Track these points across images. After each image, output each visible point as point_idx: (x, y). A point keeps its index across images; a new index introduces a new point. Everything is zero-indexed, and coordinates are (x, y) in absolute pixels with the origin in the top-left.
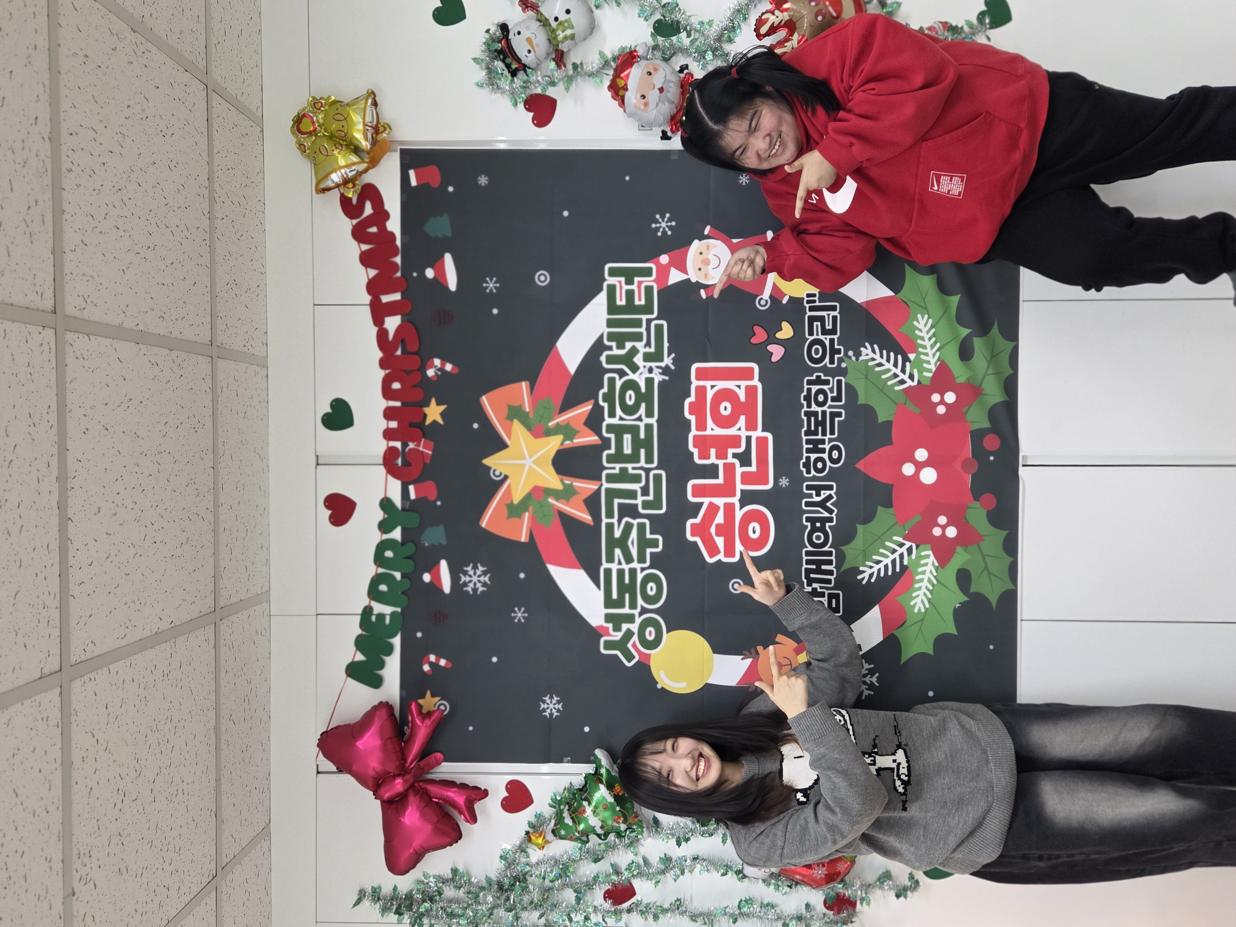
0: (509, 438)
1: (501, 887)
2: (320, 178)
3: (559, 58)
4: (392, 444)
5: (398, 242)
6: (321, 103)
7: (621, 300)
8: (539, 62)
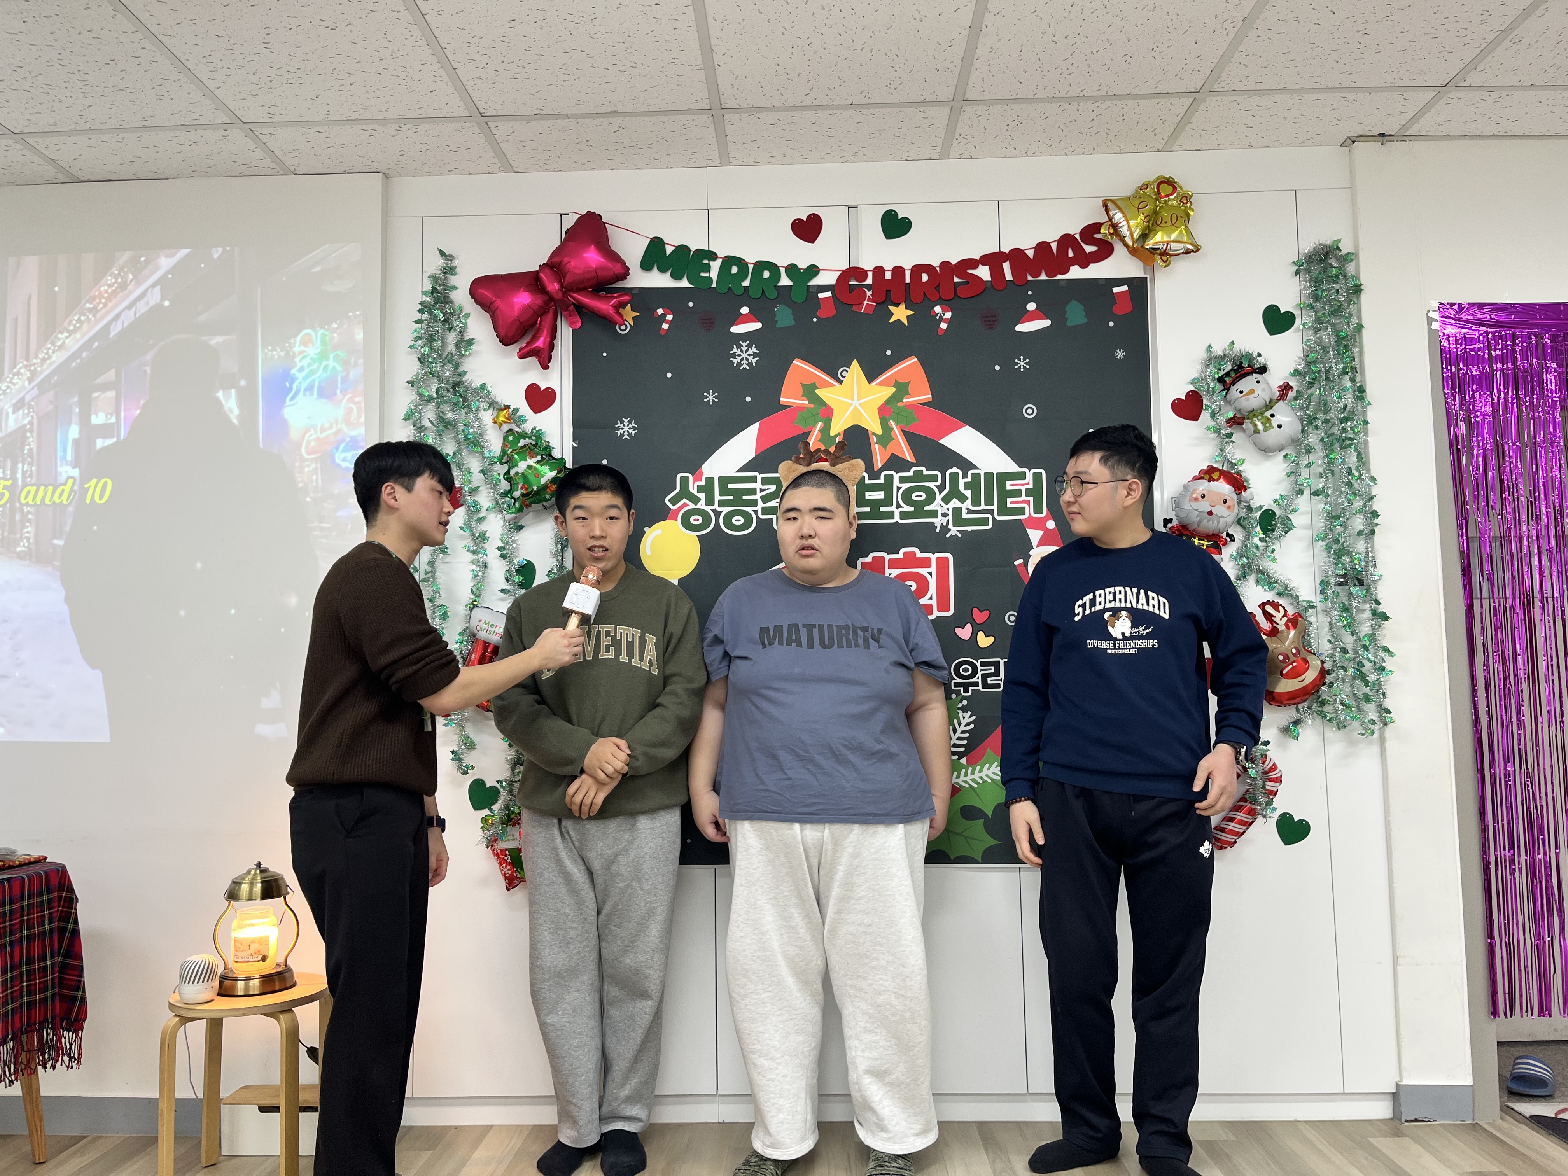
0: (877, 384)
1: (457, 384)
2: (1118, 203)
3: (1237, 421)
4: (870, 274)
5: (1059, 277)
6: (1186, 203)
7: (1011, 485)
8: (1232, 402)
